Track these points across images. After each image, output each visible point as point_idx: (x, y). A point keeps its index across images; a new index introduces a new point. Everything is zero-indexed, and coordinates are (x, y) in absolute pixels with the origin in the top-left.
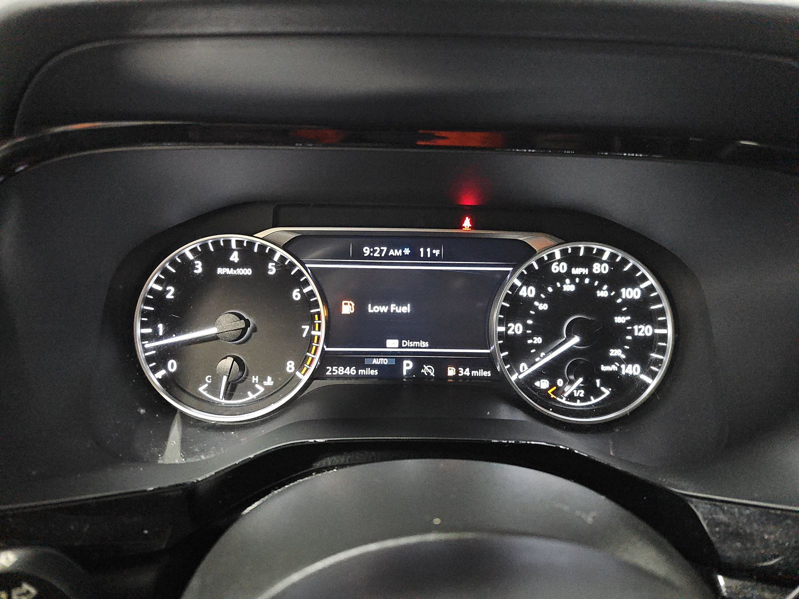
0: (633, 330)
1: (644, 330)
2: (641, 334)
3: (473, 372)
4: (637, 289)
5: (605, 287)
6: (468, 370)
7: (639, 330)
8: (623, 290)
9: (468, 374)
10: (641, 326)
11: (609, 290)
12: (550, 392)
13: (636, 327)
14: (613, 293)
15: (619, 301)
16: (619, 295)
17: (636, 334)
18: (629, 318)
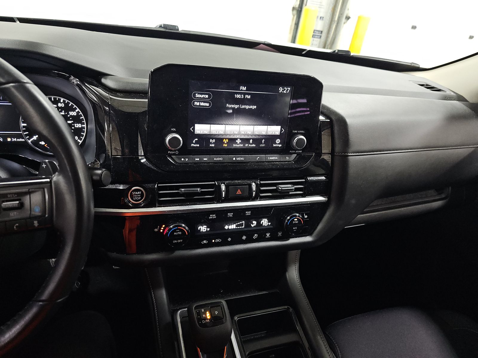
0: (74, 125)
1: (78, 126)
2: (77, 127)
3: (17, 140)
4: (75, 112)
5: (63, 111)
6: (15, 139)
7: (77, 125)
8: (70, 112)
9: (16, 140)
10: (77, 124)
11: (65, 112)
12: (45, 145)
13: (75, 124)
14: (66, 113)
15: (69, 116)
16: (68, 114)
17: (76, 127)
18: (72, 121)
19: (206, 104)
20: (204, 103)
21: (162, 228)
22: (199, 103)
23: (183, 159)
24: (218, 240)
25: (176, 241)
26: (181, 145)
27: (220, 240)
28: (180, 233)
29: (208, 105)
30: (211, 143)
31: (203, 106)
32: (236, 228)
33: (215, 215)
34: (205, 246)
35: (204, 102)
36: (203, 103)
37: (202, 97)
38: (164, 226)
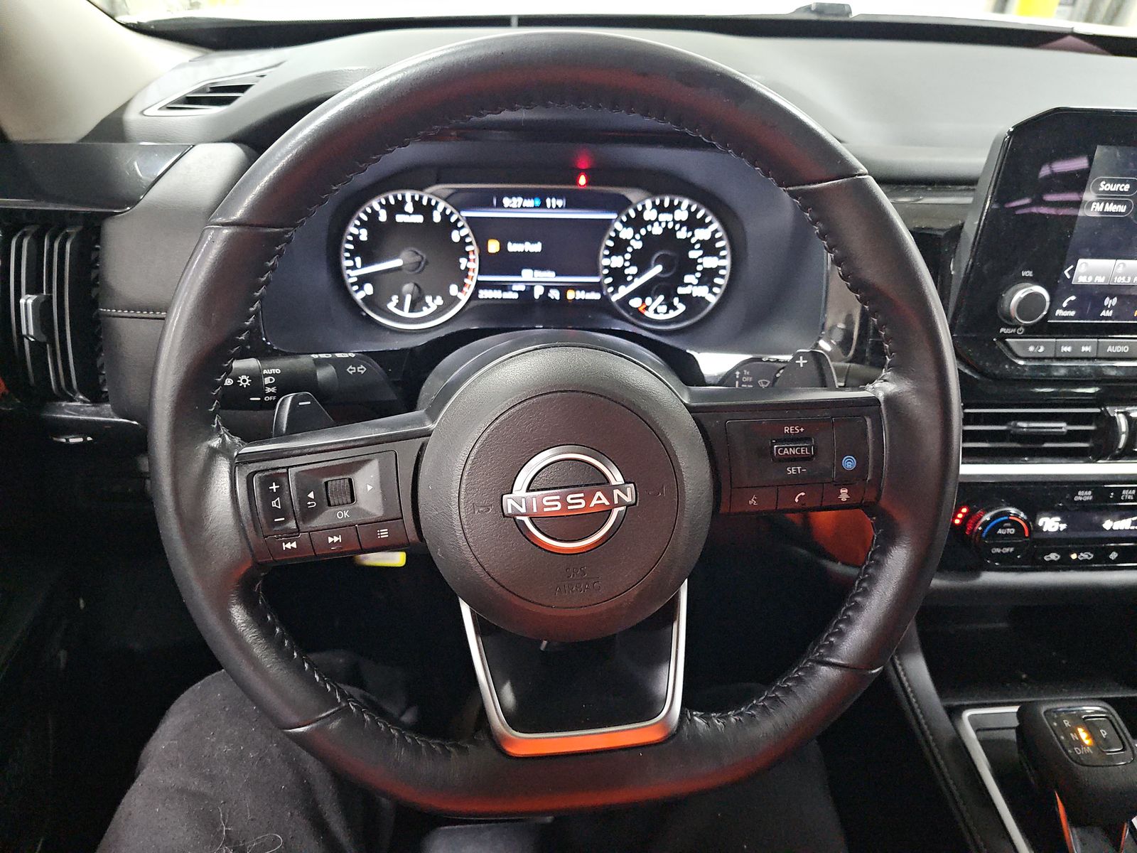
0: (703, 262)
1: (711, 262)
2: (708, 265)
3: (586, 294)
4: (706, 232)
5: (684, 230)
6: (583, 293)
7: (707, 262)
8: (696, 232)
9: (583, 296)
10: (709, 259)
11: (687, 232)
12: (641, 309)
13: (705, 260)
14: (689, 234)
15: (693, 240)
16: (693, 236)
17: (705, 265)
18: (700, 253)
19: (1119, 206)
20: (1115, 206)
21: (960, 516)
22: (1103, 204)
23: (1031, 349)
24: (1085, 556)
25: (998, 550)
26: (1045, 313)
27: (1089, 556)
28: (1012, 531)
29: (1124, 211)
30: (1106, 308)
31: (1111, 213)
32: (1130, 530)
33: (1090, 493)
34: (1052, 567)
35: (1117, 203)
36: (1112, 204)
37: (1113, 190)
38: (964, 510)
